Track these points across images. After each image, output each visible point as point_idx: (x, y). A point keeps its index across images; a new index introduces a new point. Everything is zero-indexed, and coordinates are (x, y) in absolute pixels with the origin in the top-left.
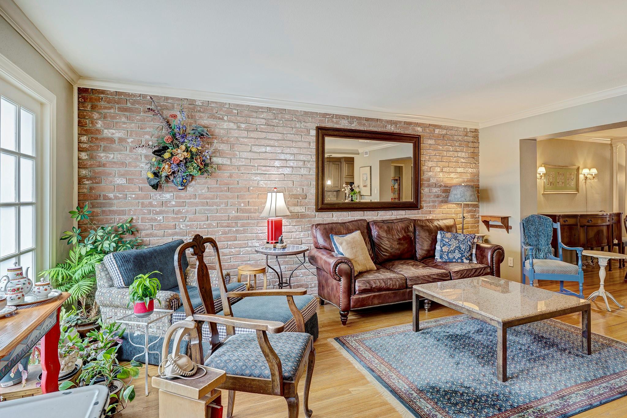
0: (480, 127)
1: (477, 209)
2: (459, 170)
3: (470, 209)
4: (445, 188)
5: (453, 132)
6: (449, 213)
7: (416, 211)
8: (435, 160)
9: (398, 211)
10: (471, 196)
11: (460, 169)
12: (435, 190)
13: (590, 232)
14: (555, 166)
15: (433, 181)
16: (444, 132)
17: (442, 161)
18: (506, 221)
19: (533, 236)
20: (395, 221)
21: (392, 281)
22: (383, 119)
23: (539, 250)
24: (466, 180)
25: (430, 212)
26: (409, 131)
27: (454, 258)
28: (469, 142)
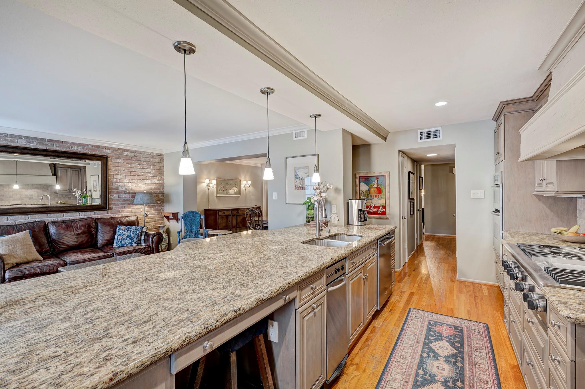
0: (164, 152)
1: (162, 208)
2: (146, 181)
3: (156, 208)
4: (133, 194)
5: (141, 155)
6: (137, 211)
7: (105, 212)
8: (123, 174)
9: (86, 212)
10: (148, 200)
11: (148, 181)
12: (123, 196)
13: (238, 218)
14: (225, 179)
15: (122, 189)
16: (132, 154)
17: (130, 175)
18: (176, 215)
19: (188, 224)
20: (76, 221)
21: (50, 267)
22: (69, 141)
23: (192, 232)
24: (152, 188)
25: (119, 212)
26: (98, 152)
27: (126, 243)
28: (155, 163)
